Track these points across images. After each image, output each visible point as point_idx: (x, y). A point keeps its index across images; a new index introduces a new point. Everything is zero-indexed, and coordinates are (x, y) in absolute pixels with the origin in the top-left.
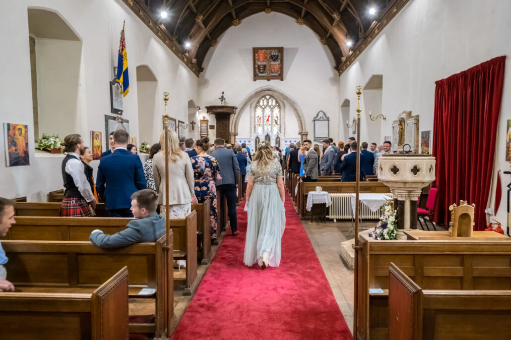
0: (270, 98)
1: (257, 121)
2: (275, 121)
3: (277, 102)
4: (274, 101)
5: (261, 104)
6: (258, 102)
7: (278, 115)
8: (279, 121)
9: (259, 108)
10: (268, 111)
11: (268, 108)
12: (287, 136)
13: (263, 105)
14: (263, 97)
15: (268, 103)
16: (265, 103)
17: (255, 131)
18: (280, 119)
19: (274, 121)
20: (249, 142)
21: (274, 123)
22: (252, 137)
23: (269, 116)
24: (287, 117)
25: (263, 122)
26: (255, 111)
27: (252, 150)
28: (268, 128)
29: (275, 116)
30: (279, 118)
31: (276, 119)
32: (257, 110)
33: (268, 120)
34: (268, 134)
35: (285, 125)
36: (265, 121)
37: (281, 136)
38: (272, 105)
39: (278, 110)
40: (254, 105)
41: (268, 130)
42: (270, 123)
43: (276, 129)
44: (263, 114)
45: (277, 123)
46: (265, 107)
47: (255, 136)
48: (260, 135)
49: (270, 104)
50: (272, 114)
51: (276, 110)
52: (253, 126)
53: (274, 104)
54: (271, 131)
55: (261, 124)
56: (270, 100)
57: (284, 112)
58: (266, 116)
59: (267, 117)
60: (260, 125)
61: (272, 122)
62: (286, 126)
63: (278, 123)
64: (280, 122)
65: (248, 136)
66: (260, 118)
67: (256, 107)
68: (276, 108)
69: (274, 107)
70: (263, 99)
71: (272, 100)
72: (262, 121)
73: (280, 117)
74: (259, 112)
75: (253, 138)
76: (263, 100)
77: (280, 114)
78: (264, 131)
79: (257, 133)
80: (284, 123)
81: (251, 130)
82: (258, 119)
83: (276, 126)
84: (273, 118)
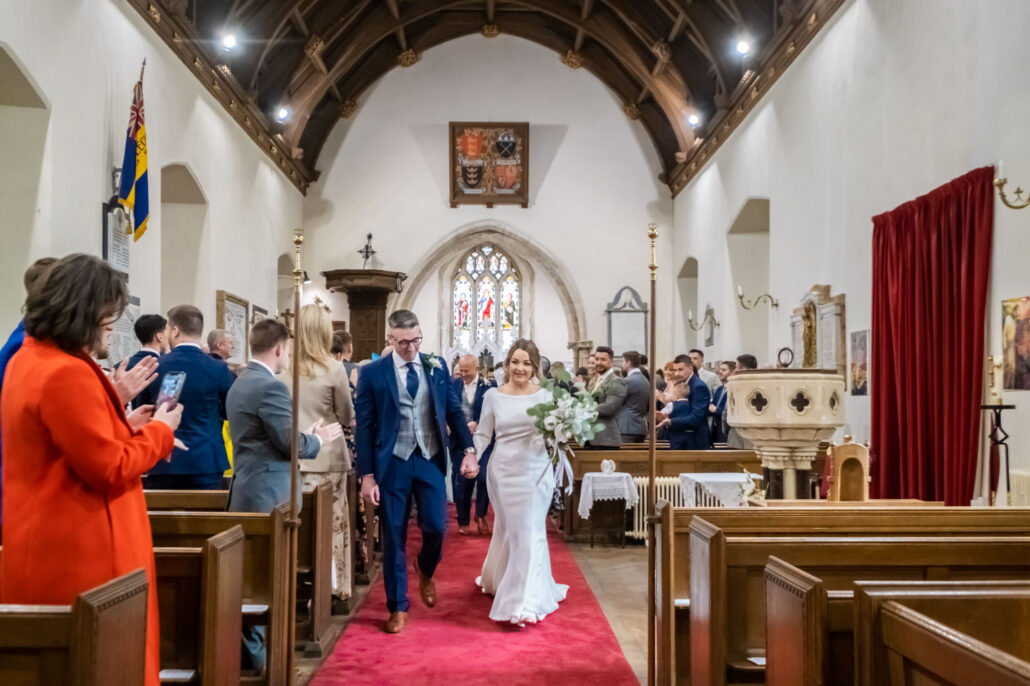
0: (493, 253)
1: (457, 314)
2: (508, 314)
3: (512, 264)
4: (504, 260)
5: (470, 268)
6: (462, 263)
7: (516, 300)
8: (516, 315)
9: (463, 279)
10: (487, 288)
11: (486, 279)
13: (475, 271)
14: (474, 250)
15: (487, 265)
16: (480, 267)
17: (452, 338)
18: (521, 310)
19: (503, 314)
21: (504, 321)
23: (491, 301)
24: (538, 304)
25: (475, 317)
26: (453, 288)
28: (486, 334)
29: (505, 300)
30: (517, 308)
31: (510, 310)
32: (457, 283)
33: (487, 312)
34: (486, 351)
35: (532, 326)
36: (480, 314)
38: (498, 272)
39: (516, 284)
40: (449, 271)
41: (486, 337)
42: (492, 319)
43: (507, 338)
44: (475, 295)
45: (511, 321)
46: (481, 278)
49: (493, 268)
50: (498, 297)
51: (510, 287)
52: (445, 328)
53: (504, 268)
54: (496, 342)
55: (469, 322)
56: (494, 259)
57: (532, 292)
58: (482, 302)
59: (485, 304)
60: (465, 324)
61: (498, 317)
62: (537, 329)
63: (516, 322)
64: (520, 318)
66: (466, 307)
67: (455, 276)
68: (510, 279)
69: (504, 277)
70: (475, 254)
71: (499, 259)
72: (470, 315)
73: (521, 303)
74: (463, 288)
76: (475, 259)
77: (520, 296)
78: (475, 342)
79: (458, 347)
80: (531, 321)
81: (441, 338)
82: (462, 309)
83: (511, 327)
84: (502, 307)
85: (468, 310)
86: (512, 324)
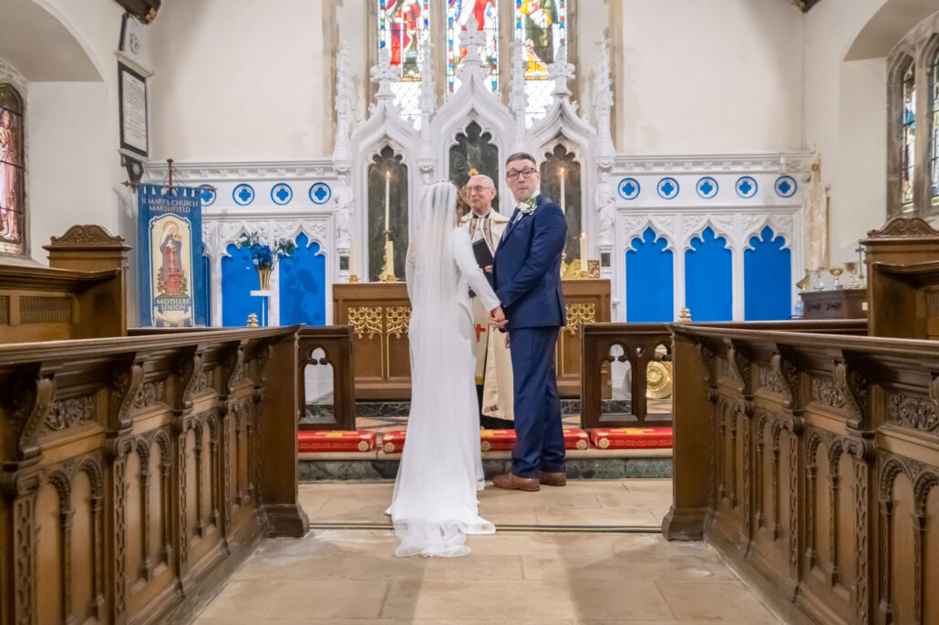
1: (386, 36)
2: (534, 32)
8: (559, 34)
12: (636, 142)
17: (368, 105)
18: (573, 16)
19: (521, 34)
20: (320, 192)
21: (526, 54)
22: (341, 154)
25: (440, 40)
27: (345, 264)
30: (562, 12)
31: (541, 19)
34: (473, 127)
35: (616, 50)
37: (592, 146)
41: (473, 95)
42: (490, 46)
43: (540, 95)
45: (545, 54)
47: (368, 147)
48: (406, 130)
54: (506, 101)
60: (411, 63)
61: (507, 42)
62: (629, 59)
64: (573, 39)
65: (311, 150)
72: (425, 36)
75: (354, 153)
78: (439, 102)
79: (384, 116)
80: (612, 35)
81: (335, 92)
82: (400, 20)
83: (544, 70)
84: (518, 13)
85: (420, 21)
86: (549, 61)
